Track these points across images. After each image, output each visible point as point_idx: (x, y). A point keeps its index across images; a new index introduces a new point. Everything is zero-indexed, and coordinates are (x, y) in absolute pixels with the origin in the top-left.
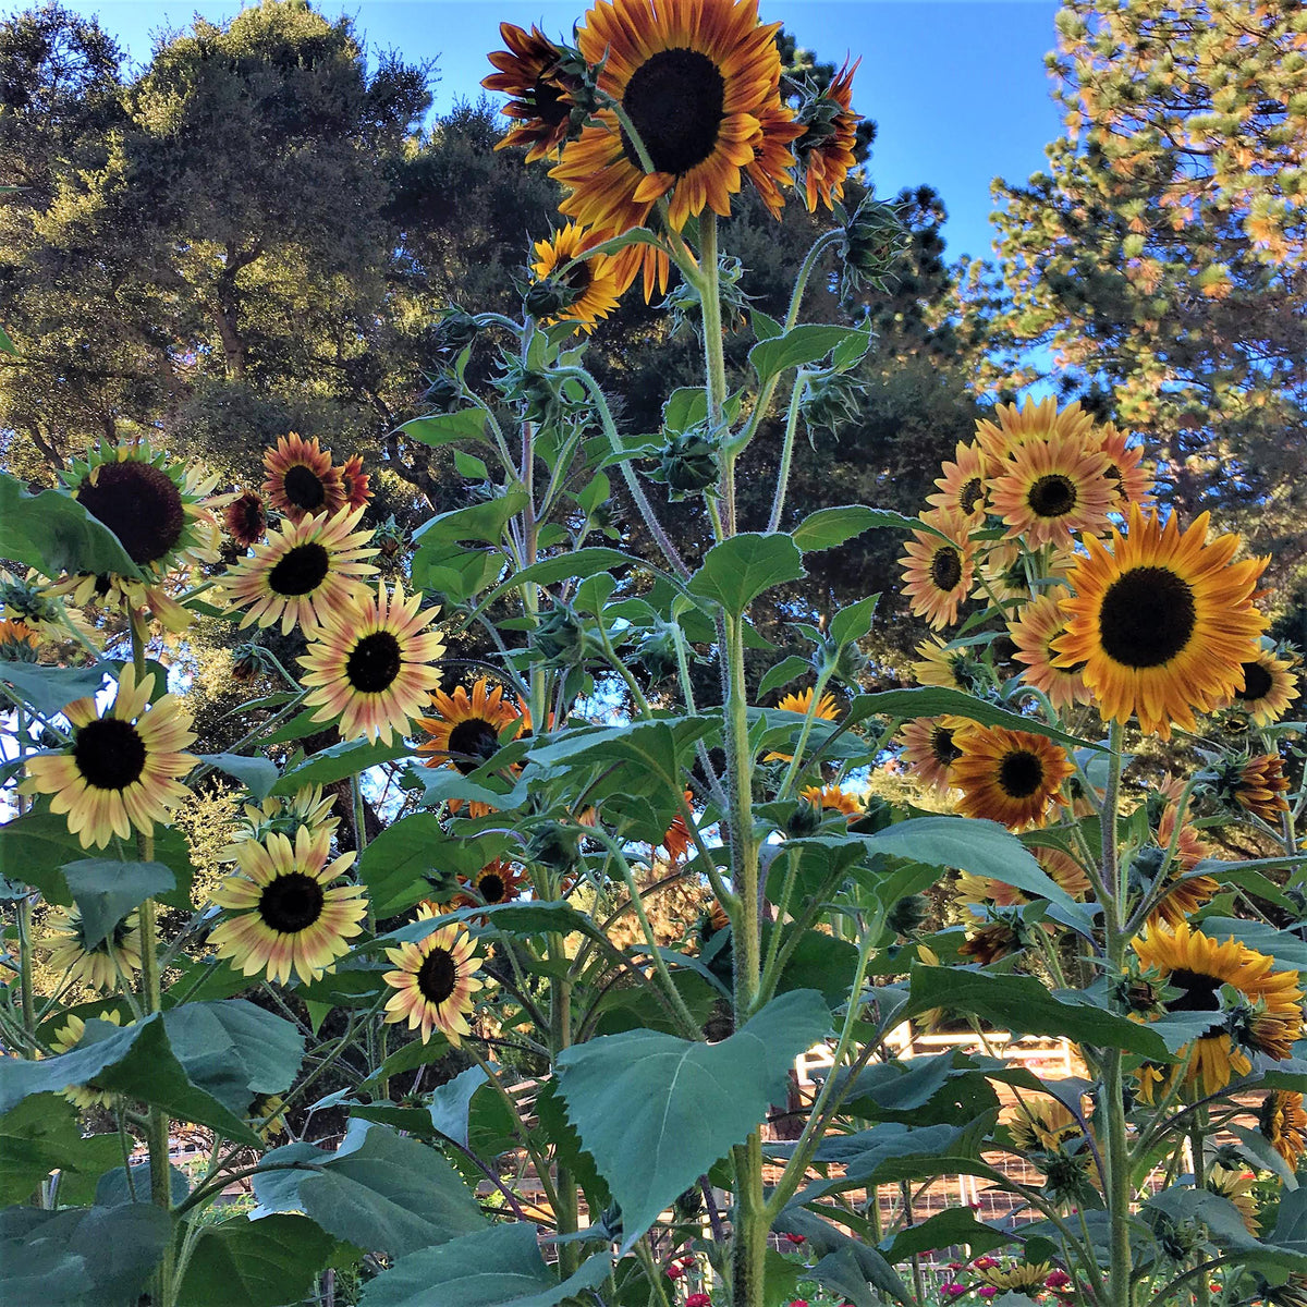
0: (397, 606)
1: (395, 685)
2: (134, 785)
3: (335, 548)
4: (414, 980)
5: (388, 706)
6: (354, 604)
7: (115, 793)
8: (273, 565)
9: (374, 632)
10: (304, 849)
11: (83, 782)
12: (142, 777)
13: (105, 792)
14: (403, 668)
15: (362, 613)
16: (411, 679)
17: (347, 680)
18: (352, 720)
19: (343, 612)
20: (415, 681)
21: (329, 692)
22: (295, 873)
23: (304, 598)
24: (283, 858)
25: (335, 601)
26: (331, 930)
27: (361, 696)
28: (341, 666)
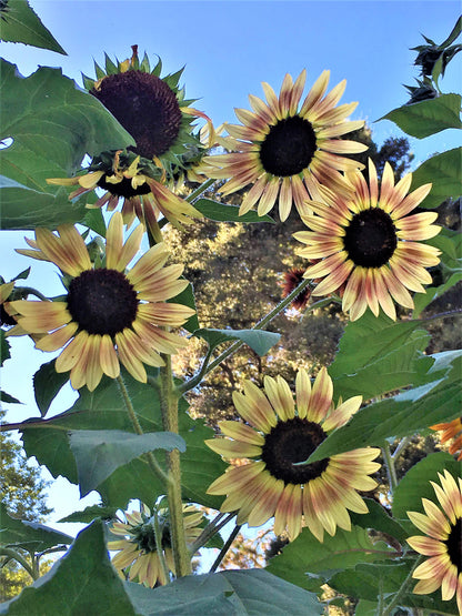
0: (388, 184)
1: (394, 261)
2: (127, 332)
3: (321, 123)
4: (443, 549)
5: (388, 281)
6: (345, 179)
7: (106, 339)
8: (261, 137)
9: (367, 206)
10: (304, 393)
11: (74, 327)
12: (135, 325)
13: (97, 338)
14: (400, 245)
15: (354, 189)
16: (408, 256)
17: (344, 255)
18: (354, 296)
19: (334, 187)
20: (413, 258)
21: (327, 266)
22: (297, 419)
23: (296, 179)
24: (283, 401)
25: (326, 178)
26: (343, 483)
27: (360, 272)
28: (338, 240)
